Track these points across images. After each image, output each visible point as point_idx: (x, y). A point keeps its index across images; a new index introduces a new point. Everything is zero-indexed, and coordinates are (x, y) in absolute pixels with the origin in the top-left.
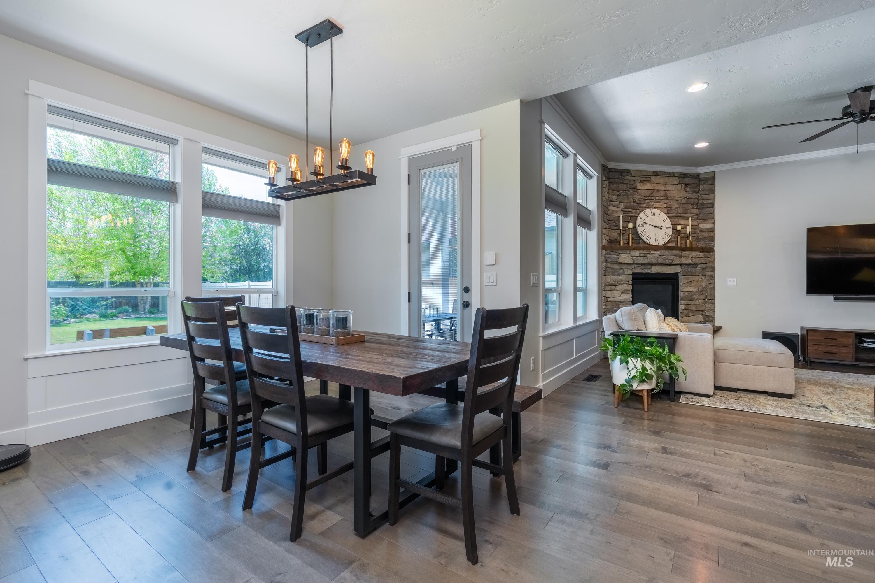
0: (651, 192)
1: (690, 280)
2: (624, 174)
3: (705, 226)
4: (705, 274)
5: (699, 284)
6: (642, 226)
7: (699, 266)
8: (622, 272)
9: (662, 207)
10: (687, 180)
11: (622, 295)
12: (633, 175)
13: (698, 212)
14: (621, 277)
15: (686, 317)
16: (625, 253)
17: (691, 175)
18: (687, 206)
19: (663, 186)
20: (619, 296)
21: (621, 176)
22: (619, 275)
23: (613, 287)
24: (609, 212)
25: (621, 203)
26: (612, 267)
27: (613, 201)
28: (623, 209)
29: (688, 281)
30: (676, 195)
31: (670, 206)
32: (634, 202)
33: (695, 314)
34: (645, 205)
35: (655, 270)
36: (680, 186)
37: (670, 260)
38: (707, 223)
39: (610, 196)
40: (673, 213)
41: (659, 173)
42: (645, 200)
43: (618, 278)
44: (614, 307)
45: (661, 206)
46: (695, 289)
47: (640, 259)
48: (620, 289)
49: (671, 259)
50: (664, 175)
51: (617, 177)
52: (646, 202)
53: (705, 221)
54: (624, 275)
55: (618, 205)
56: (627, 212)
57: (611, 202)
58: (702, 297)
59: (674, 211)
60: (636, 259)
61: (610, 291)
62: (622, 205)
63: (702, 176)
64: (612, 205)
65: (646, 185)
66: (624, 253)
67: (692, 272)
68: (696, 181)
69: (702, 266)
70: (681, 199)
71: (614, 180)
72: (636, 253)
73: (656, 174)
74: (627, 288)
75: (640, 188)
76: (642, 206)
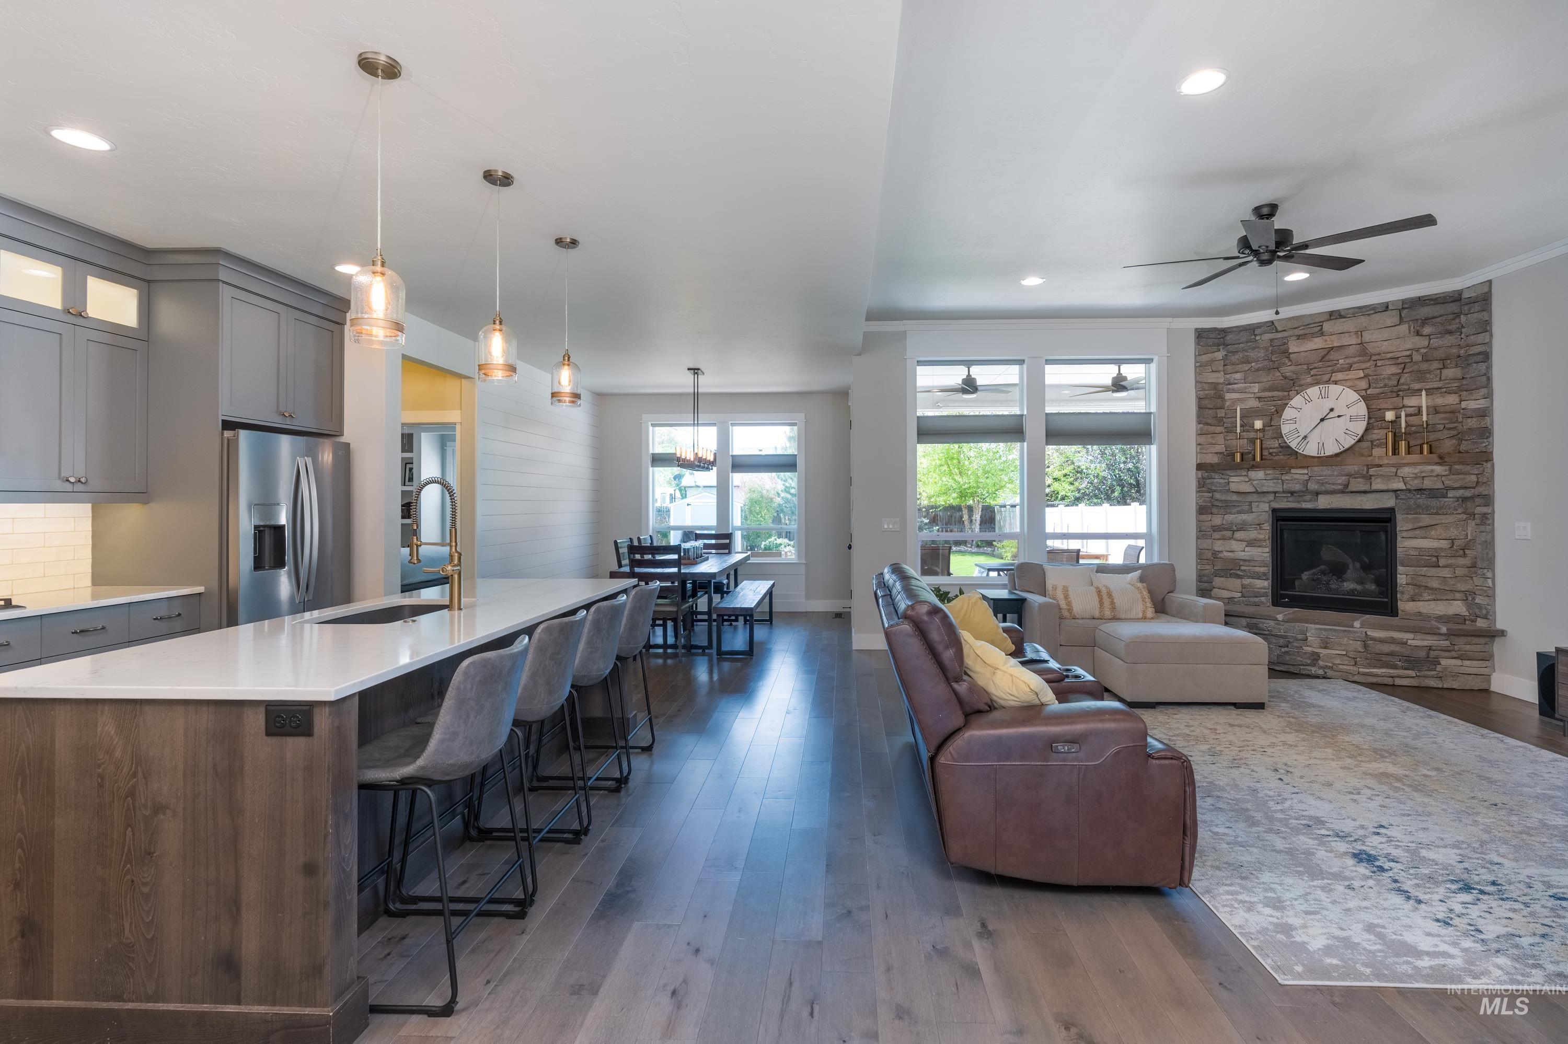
0: (1323, 353)
1: (1421, 524)
2: (1257, 332)
3: (1472, 405)
4: (1470, 511)
5: (1454, 533)
6: (1291, 422)
7: (1451, 494)
8: (1246, 508)
9: (1354, 377)
10: (1426, 311)
11: (1246, 549)
12: (1279, 329)
13: (1460, 375)
14: (1244, 517)
15: (1413, 601)
16: (1239, 474)
17: (1436, 299)
18: (1425, 366)
19: (1354, 336)
20: (1242, 549)
21: (1253, 337)
22: (1240, 512)
23: (1229, 534)
24: (1228, 404)
25: (1252, 385)
26: (1223, 498)
27: (1235, 384)
28: (1260, 395)
29: (1416, 526)
30: (1391, 349)
31: (1375, 373)
32: (1285, 378)
33: (1438, 597)
34: (1309, 380)
35: (1324, 502)
36: (1404, 328)
37: (1336, 484)
38: (1473, 398)
39: (1228, 376)
40: (1385, 386)
41: (1343, 313)
42: (1311, 369)
43: (1236, 517)
44: (1230, 567)
45: (1349, 377)
46: (1444, 544)
47: (1267, 484)
48: (1242, 538)
49: (1337, 482)
50: (1357, 313)
51: (1244, 339)
52: (1312, 373)
53: (1471, 394)
54: (1252, 512)
55: (1246, 388)
56: (1266, 400)
57: (1230, 387)
58: (1467, 561)
59: (1386, 381)
60: (1258, 484)
61: (1221, 541)
62: (1256, 388)
63: (1466, 295)
64: (1234, 391)
65: (1311, 341)
66: (1237, 474)
67: (1428, 508)
68: (1453, 307)
69: (1460, 493)
70: (1408, 353)
71: (1236, 346)
72: (1259, 475)
73: (1335, 315)
74: (1258, 536)
75: (1296, 350)
76: (1302, 382)
